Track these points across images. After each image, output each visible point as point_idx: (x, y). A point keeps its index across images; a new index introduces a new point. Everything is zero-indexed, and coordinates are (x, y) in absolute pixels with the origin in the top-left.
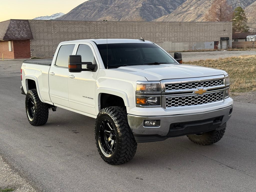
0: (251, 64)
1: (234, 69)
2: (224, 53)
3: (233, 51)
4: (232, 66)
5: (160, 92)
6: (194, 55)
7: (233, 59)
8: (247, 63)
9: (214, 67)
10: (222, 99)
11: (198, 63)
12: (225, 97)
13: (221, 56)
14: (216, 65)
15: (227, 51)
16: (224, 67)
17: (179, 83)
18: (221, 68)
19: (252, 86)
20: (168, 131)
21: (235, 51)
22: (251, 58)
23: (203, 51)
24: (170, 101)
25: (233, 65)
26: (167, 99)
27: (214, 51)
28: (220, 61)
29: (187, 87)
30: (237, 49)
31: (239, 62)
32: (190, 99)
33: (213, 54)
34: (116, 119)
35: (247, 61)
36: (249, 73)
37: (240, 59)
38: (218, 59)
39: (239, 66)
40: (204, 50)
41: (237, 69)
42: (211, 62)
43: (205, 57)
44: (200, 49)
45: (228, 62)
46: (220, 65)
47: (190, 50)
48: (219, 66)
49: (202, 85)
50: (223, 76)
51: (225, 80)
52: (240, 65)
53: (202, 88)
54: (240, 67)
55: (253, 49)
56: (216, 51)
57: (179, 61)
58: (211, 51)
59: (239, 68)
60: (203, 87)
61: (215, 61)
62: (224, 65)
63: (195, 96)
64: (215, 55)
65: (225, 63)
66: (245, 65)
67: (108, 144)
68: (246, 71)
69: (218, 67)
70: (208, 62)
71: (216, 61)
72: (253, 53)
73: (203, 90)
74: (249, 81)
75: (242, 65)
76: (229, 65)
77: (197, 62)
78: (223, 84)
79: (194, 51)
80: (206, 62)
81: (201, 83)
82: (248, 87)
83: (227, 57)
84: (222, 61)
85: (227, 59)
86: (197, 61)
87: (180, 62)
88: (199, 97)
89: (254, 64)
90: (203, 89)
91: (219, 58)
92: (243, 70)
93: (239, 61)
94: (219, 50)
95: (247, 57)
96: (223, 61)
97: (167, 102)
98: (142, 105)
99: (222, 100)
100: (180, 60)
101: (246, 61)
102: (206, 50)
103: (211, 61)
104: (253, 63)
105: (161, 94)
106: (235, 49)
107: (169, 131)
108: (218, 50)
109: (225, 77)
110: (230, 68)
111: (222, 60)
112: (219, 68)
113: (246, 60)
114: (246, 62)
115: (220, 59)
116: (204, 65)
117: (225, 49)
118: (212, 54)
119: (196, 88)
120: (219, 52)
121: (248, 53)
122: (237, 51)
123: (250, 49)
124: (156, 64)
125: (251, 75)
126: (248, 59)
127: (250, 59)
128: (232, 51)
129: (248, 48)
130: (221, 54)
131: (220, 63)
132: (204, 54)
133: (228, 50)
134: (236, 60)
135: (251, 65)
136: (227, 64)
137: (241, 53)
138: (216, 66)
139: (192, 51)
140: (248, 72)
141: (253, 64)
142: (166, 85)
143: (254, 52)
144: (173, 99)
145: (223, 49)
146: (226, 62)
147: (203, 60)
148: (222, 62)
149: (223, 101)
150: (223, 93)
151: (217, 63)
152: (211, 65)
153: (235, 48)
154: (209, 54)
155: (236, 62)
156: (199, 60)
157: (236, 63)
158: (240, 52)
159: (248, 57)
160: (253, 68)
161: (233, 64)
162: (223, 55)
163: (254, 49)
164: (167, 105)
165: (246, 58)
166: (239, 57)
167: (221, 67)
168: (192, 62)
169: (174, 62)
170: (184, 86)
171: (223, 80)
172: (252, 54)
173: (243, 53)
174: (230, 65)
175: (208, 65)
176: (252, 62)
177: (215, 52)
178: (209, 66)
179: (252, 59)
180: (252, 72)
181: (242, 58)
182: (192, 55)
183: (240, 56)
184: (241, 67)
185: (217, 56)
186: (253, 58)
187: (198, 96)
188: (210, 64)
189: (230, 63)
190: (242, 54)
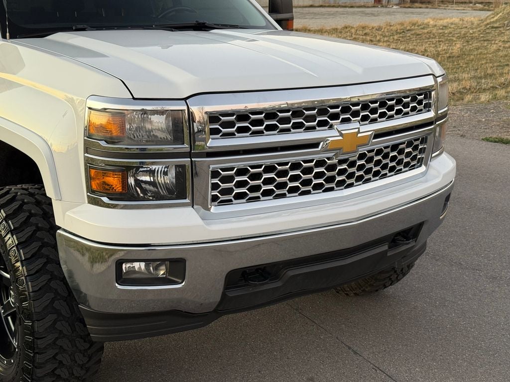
0: (452, 36)
1: (417, 48)
2: (394, 12)
3: (412, 8)
4: (414, 41)
5: (186, 145)
6: (332, 14)
7: (414, 24)
8: (443, 34)
9: (375, 43)
10: (420, 162)
11: (341, 32)
12: (433, 155)
13: (388, 19)
14: (378, 38)
15: (401, 7)
16: (395, 42)
17: (265, 109)
18: (389, 45)
19: (463, 89)
20: (217, 298)
21: (417, 8)
22: (452, 24)
23: (352, 7)
24: (229, 179)
25: (414, 39)
26: (215, 174)
27: (374, 7)
28: (388, 29)
29: (297, 126)
30: (420, 5)
31: (428, 33)
32: (308, 171)
33: (373, 15)
34: (17, 246)
35: (444, 31)
36: (450, 57)
37: (428, 25)
38: (383, 24)
39: (426, 41)
40: (354, 5)
41: (424, 47)
42: (367, 31)
43: (355, 20)
44: (345, 3)
45: (403, 32)
46: (387, 37)
47: (324, 5)
48: (386, 39)
49: (356, 114)
50: (429, 82)
51: (437, 94)
52: (429, 39)
53: (354, 126)
54: (429, 43)
55: (452, 6)
56: (377, 7)
57: (283, 22)
58: (368, 7)
59: (427, 45)
60: (357, 125)
61: (376, 29)
62: (396, 37)
63: (329, 159)
64: (375, 16)
65: (397, 33)
66: (441, 40)
67: (9, 318)
68: (444, 52)
69: (384, 42)
70: (363, 31)
71: (379, 29)
72: (453, 14)
73: (359, 135)
74: (454, 76)
75: (432, 38)
76: (405, 38)
77: (338, 31)
78: (429, 111)
79: (333, 6)
80: (357, 30)
81: (354, 108)
82: (453, 92)
83: (401, 20)
84: (392, 30)
85: (402, 24)
86: (339, 27)
87: (286, 24)
88: (341, 162)
89: (458, 36)
90: (359, 132)
91: (385, 21)
92: (436, 51)
93: (426, 31)
94: (384, 5)
95: (442, 21)
96: (394, 28)
97: (215, 186)
98: (111, 199)
99: (420, 166)
100: (287, 20)
101: (441, 31)
102: (358, 5)
103: (369, 28)
104: (456, 35)
105: (189, 155)
106: (417, 5)
107: (224, 295)
108: (382, 6)
109: (436, 81)
110: (408, 44)
111: (392, 28)
112: (385, 44)
113: (441, 27)
114: (441, 33)
115: (387, 25)
116: (354, 36)
117: (397, 5)
118: (369, 14)
119: (331, 127)
120: (384, 10)
121: (442, 13)
122: (420, 8)
123: (446, 5)
124: (202, 27)
125: (456, 63)
126: (445, 27)
127: (450, 25)
128: (409, 7)
129: (442, 4)
130: (389, 13)
131: (387, 34)
132: (353, 13)
133: (402, 5)
134: (420, 27)
135: (452, 40)
136: (402, 37)
137: (428, 13)
138: (379, 41)
139: (329, 6)
140: (448, 55)
141: (456, 38)
142: (213, 118)
143: (454, 11)
144: (242, 172)
145: (392, 3)
146: (398, 31)
147: (351, 25)
148: (392, 32)
149: (423, 168)
150: (426, 142)
151: (380, 33)
152: (368, 38)
153: (416, 2)
154: (363, 12)
155: (420, 33)
156: (343, 26)
157: (420, 35)
158: (427, 10)
159: (444, 22)
160: (458, 46)
161: (415, 36)
162: (393, 16)
163: (454, 6)
164: (215, 198)
165: (440, 24)
166: (426, 21)
167: (388, 41)
168: (328, 28)
169: (264, 23)
170: (286, 121)
171: (430, 94)
172: (451, 15)
173: (432, 12)
174: (408, 38)
175: (361, 37)
176: (453, 32)
177: (376, 9)
178: (363, 38)
179: (453, 26)
180: (457, 55)
181: (432, 22)
182: (329, 14)
183: (429, 20)
184: (433, 44)
185: (381, 18)
186: (455, 24)
187: (339, 158)
188: (366, 34)
189: (408, 35)
190: (431, 15)
